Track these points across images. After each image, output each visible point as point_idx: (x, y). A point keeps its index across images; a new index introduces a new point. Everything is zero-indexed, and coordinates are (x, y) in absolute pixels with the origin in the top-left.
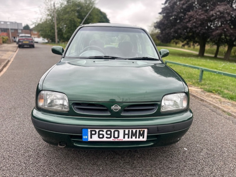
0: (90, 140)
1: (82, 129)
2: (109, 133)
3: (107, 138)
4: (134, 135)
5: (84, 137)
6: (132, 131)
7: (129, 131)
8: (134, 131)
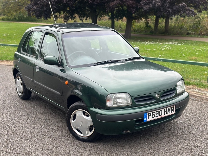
0: (148, 120)
1: (144, 113)
2: (157, 113)
3: (156, 116)
5: (145, 119)
6: (168, 109)
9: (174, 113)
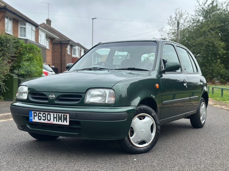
1: (29, 110)
2: (44, 115)
3: (43, 119)
4: (60, 119)
5: (30, 118)
6: (59, 115)
7: (57, 115)
8: (60, 115)
9: (68, 124)
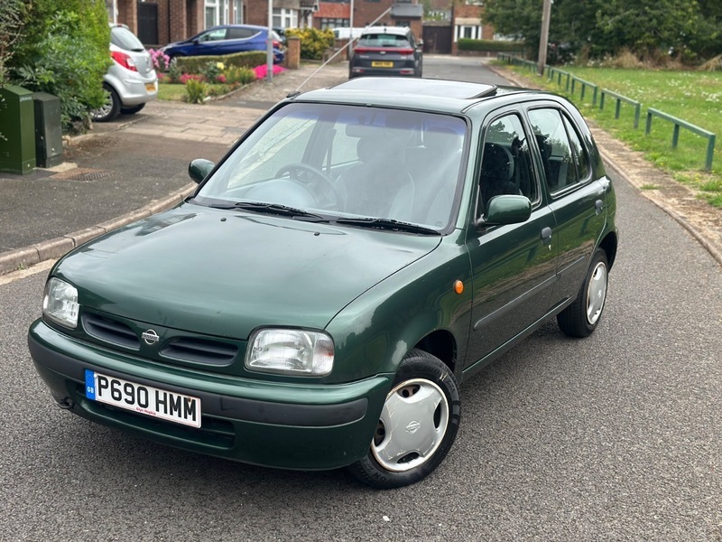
0: (98, 398)
2: (129, 390)
3: (126, 401)
4: (175, 407)
5: (88, 389)
7: (165, 394)
9: (197, 424)
